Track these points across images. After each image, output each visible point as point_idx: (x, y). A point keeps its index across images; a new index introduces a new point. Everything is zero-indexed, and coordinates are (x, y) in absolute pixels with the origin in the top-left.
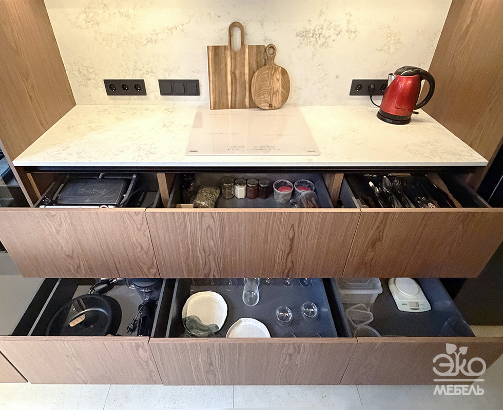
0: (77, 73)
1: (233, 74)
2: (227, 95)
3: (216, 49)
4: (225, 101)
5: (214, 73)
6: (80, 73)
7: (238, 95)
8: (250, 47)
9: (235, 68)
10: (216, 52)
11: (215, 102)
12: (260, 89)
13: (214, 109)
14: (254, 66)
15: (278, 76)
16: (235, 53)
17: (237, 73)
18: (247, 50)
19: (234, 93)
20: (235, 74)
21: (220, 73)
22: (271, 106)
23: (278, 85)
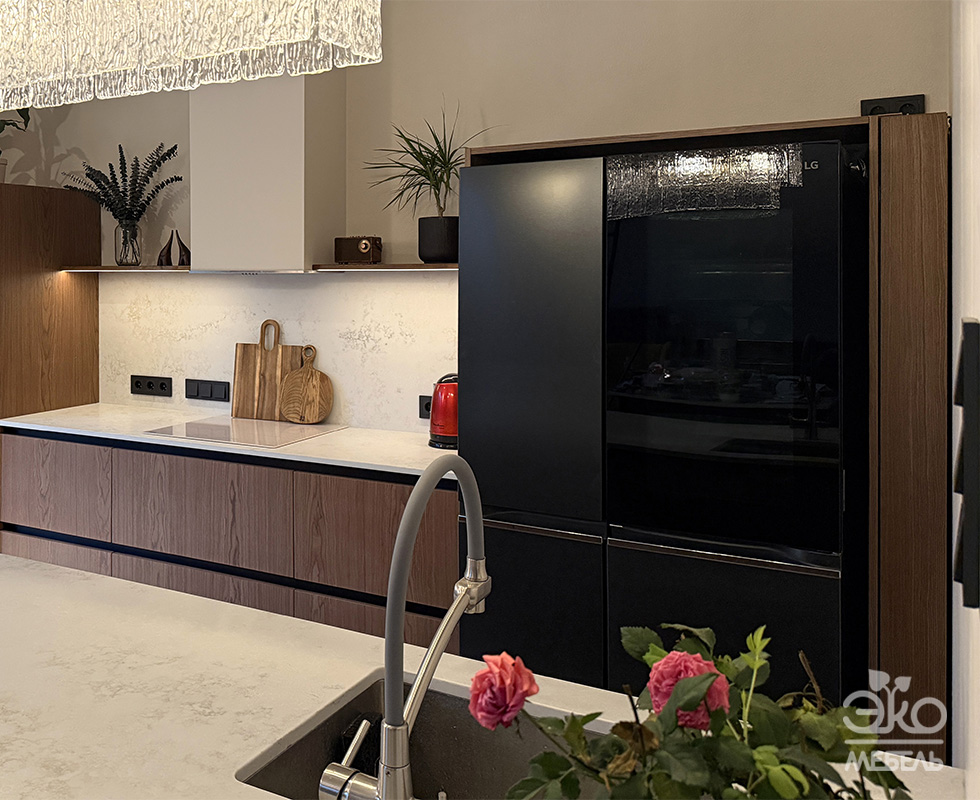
0: (108, 368)
1: (262, 375)
2: (253, 401)
3: (245, 346)
4: (250, 408)
5: (241, 372)
6: (111, 367)
7: (266, 402)
8: (285, 348)
9: (265, 370)
10: (245, 350)
11: (238, 409)
12: (289, 395)
13: (236, 416)
14: (288, 367)
15: (316, 382)
16: (267, 352)
17: (267, 375)
18: (280, 350)
19: (262, 399)
20: (264, 377)
21: (247, 373)
22: (302, 418)
23: (314, 394)
